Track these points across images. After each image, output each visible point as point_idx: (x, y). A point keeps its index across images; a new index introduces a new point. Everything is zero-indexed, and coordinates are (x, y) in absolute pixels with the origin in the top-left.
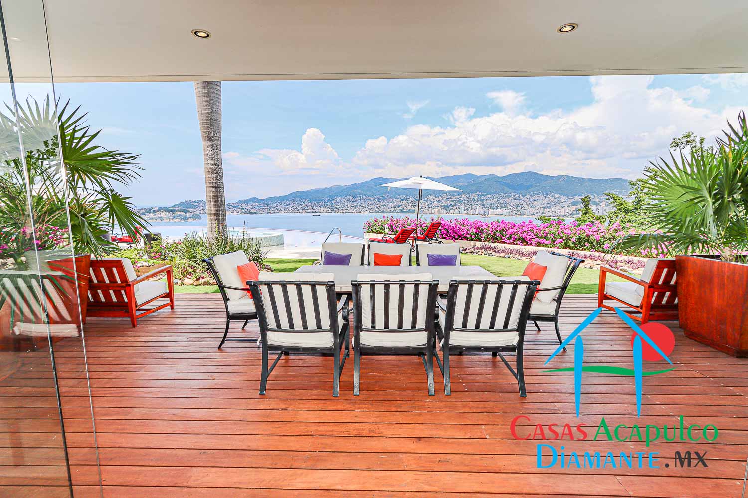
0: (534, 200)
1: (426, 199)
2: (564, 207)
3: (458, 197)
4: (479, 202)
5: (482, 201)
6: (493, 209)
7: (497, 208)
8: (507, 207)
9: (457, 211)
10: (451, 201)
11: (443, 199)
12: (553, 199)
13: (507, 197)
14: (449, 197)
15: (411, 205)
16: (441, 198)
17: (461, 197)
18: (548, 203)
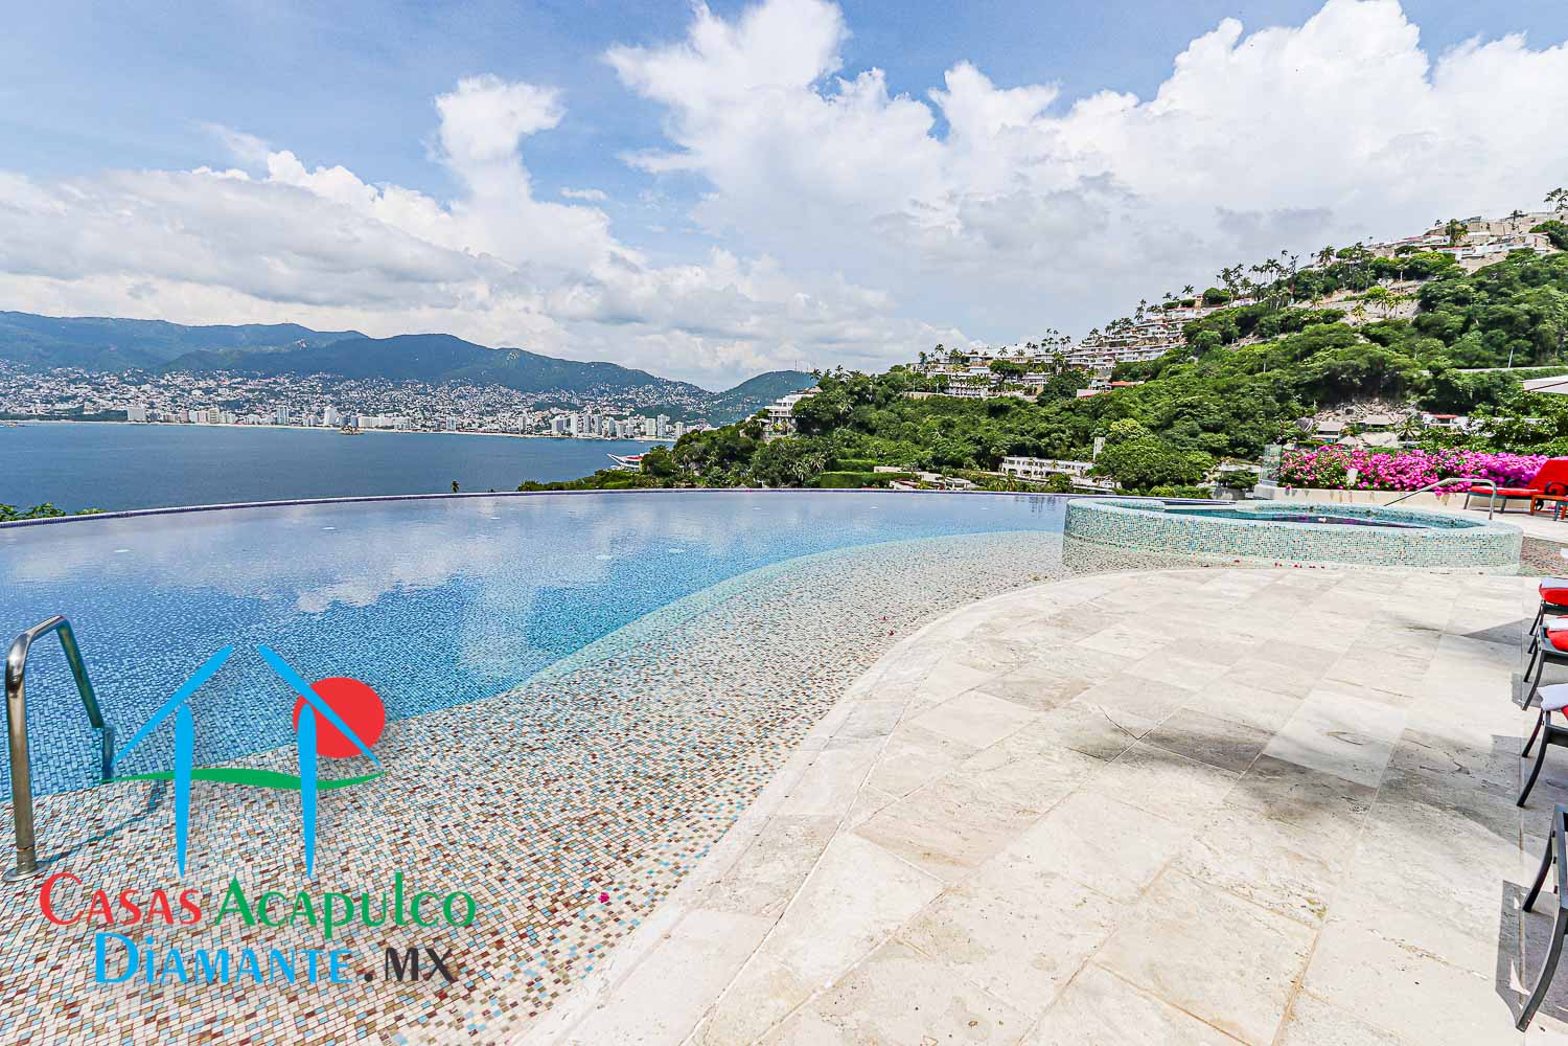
0: (459, 397)
1: (163, 382)
2: (521, 413)
3: (268, 381)
4: (328, 397)
5: (335, 394)
6: (366, 414)
7: (376, 413)
8: (400, 411)
9: (267, 418)
10: (246, 391)
11: (219, 386)
12: (497, 397)
13: (398, 387)
14: (239, 379)
15: (109, 396)
16: (212, 384)
17: (275, 382)
18: (489, 405)
